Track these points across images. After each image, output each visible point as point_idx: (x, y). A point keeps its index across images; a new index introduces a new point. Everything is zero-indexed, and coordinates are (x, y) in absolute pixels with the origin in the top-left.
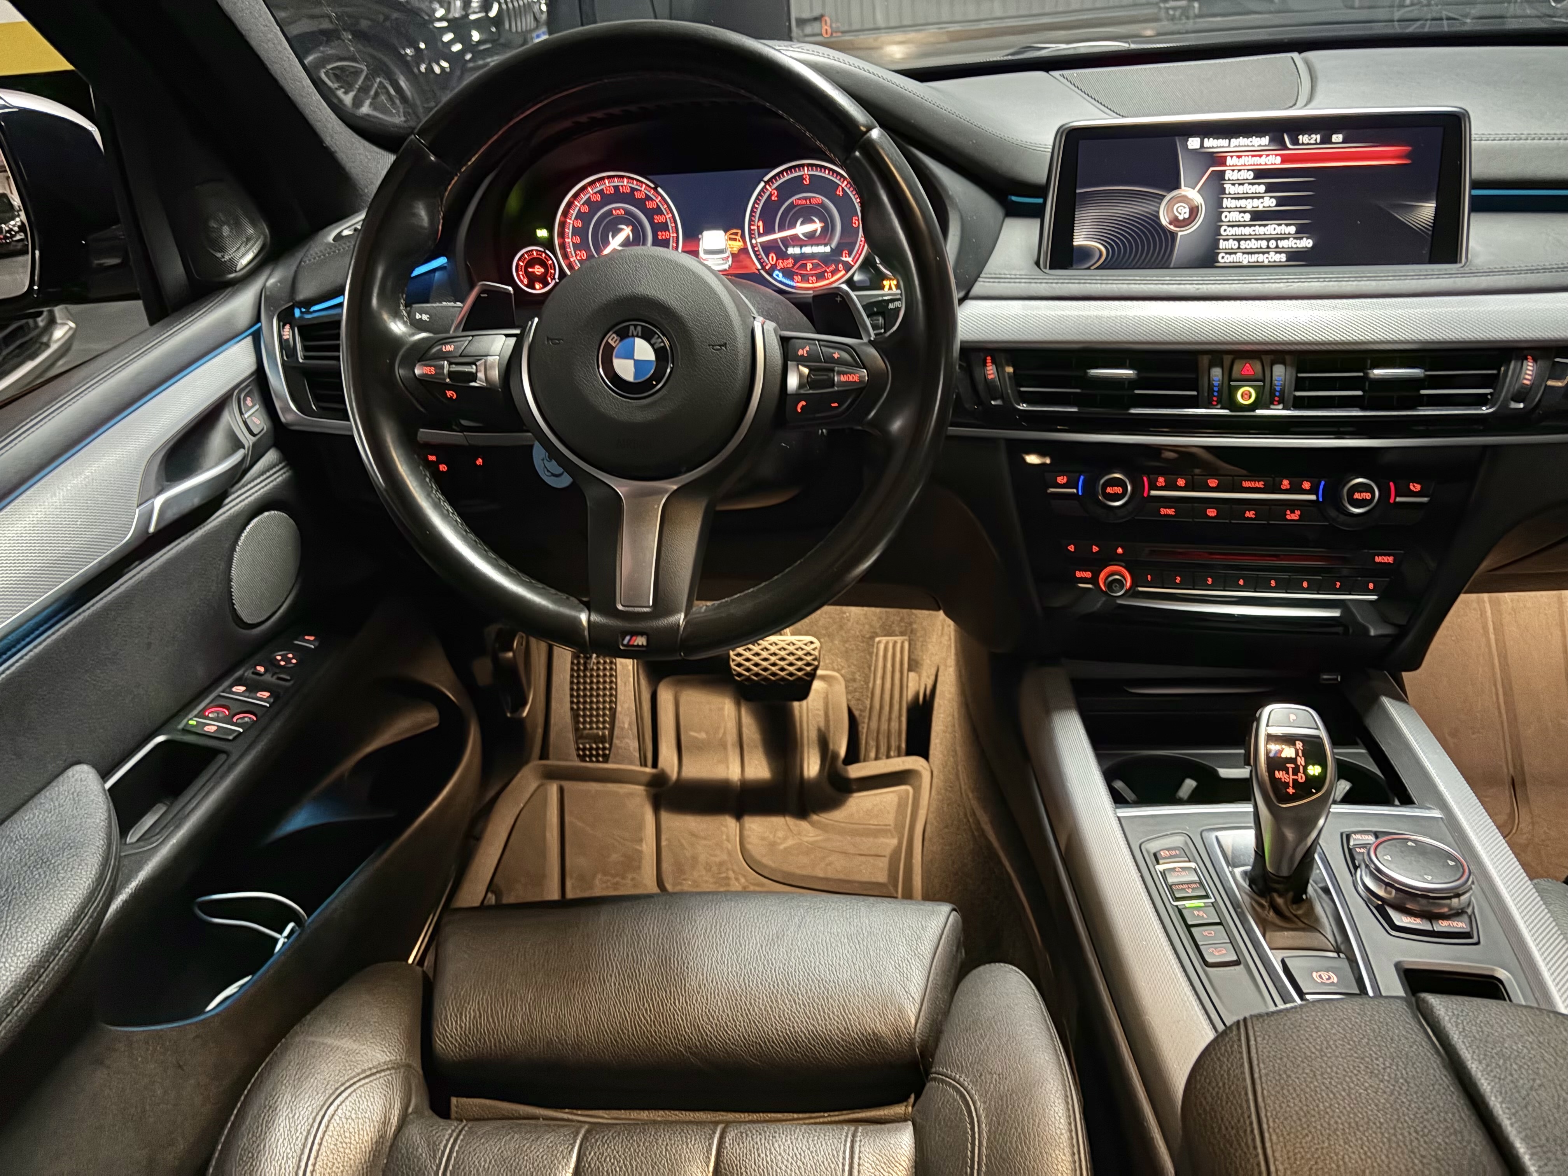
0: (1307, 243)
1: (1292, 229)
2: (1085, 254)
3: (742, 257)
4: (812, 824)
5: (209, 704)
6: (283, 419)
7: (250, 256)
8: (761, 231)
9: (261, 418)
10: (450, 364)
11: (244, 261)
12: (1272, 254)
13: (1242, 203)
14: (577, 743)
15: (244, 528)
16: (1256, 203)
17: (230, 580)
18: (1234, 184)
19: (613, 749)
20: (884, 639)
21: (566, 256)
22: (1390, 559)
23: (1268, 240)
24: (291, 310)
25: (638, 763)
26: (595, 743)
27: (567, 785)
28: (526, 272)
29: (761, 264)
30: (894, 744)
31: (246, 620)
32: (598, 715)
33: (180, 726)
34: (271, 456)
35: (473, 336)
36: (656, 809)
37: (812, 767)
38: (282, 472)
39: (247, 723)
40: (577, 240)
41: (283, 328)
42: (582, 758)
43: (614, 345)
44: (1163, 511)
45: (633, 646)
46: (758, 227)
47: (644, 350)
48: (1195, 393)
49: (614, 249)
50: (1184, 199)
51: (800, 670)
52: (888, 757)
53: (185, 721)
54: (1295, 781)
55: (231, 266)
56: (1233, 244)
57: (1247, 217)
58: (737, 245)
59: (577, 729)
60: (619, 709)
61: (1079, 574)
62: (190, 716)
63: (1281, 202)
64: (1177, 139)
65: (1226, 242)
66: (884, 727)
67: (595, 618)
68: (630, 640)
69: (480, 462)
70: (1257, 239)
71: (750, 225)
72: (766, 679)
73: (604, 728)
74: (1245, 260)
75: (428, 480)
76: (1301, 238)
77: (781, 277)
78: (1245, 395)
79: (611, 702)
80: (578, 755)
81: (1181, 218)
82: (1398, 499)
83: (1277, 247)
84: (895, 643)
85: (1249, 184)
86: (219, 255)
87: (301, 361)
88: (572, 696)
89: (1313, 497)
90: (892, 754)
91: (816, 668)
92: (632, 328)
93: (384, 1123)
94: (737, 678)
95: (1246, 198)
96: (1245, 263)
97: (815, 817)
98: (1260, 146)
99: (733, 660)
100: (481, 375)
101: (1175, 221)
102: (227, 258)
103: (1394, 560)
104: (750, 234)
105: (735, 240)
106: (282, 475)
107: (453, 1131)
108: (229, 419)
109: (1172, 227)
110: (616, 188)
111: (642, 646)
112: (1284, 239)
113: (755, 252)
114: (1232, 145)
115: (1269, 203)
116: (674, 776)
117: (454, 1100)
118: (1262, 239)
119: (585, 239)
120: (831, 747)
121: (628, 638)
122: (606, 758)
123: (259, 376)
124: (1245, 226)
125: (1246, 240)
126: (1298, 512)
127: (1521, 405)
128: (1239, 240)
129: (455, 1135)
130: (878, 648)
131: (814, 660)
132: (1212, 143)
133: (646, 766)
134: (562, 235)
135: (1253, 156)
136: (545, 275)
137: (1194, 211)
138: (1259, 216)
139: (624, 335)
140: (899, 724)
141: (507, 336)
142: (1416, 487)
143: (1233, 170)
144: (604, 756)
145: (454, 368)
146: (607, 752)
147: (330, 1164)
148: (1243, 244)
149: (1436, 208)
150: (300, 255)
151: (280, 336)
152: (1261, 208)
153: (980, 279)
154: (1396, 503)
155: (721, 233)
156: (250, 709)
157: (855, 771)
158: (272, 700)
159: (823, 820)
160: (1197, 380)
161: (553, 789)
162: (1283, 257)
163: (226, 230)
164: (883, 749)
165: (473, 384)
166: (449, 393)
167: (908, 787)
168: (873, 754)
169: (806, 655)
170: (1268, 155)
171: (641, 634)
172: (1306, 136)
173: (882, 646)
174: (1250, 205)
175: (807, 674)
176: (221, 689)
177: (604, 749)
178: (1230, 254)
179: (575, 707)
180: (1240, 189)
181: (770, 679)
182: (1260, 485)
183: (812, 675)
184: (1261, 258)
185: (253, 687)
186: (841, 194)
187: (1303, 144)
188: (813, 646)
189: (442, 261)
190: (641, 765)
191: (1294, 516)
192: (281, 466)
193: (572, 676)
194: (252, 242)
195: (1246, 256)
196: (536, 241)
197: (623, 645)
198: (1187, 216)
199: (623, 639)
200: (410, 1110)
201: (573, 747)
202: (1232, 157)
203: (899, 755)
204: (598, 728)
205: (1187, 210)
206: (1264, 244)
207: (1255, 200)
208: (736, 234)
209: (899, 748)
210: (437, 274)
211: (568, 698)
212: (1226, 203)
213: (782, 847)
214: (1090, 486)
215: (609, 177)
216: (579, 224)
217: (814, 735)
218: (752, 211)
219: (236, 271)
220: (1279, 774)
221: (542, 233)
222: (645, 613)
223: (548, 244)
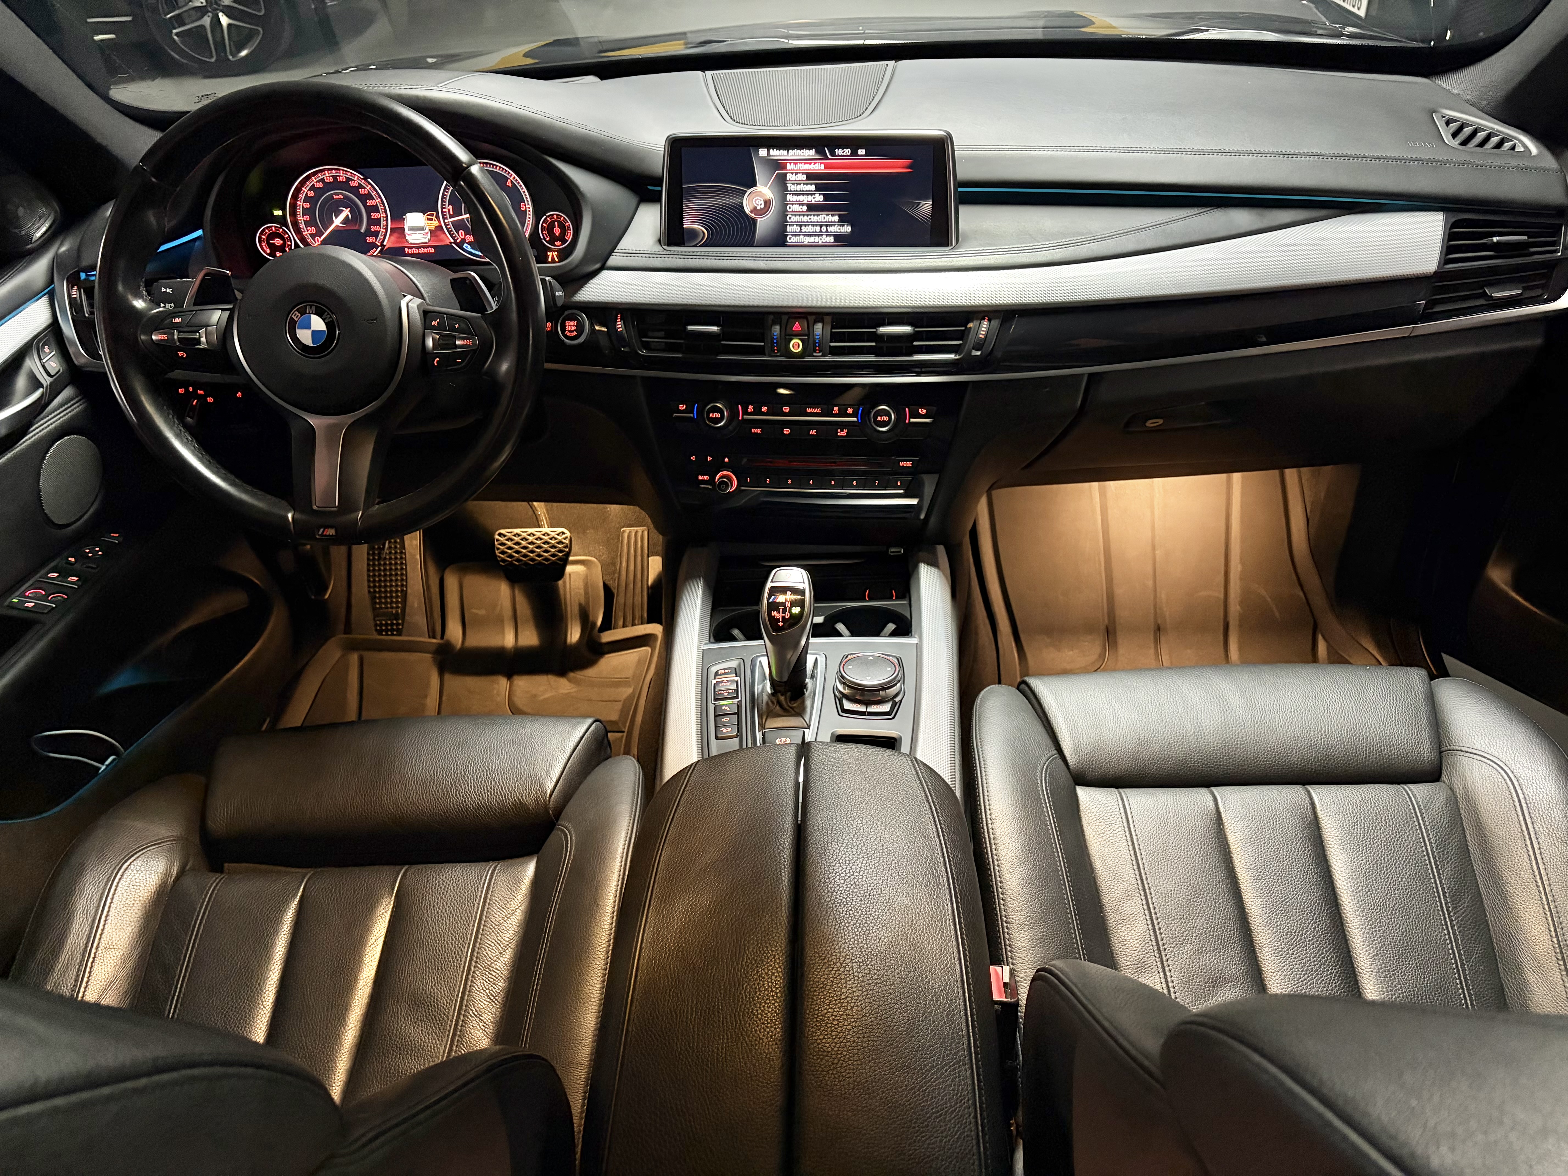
0: (847, 229)
1: (836, 218)
2: (693, 233)
3: (439, 233)
4: (569, 681)
5: (31, 586)
6: (76, 362)
7: (44, 229)
8: (451, 213)
9: (57, 362)
10: (179, 332)
11: (38, 234)
12: (824, 236)
13: (801, 198)
14: (375, 621)
15: (48, 450)
16: (810, 198)
17: (39, 491)
18: (793, 184)
19: (405, 625)
20: (628, 530)
21: (298, 231)
22: (909, 464)
23: (821, 226)
24: (77, 274)
25: (427, 636)
26: (390, 620)
27: (367, 655)
28: (268, 243)
29: (453, 238)
30: (637, 614)
31: (56, 521)
32: (391, 597)
33: (6, 603)
34: (67, 392)
35: (196, 311)
36: (441, 673)
37: (574, 635)
38: (78, 404)
39: (60, 600)
40: (307, 218)
41: (72, 289)
42: (380, 632)
43: (296, 319)
44: (754, 430)
45: (326, 535)
46: (449, 210)
47: (318, 323)
48: (763, 344)
49: (337, 226)
50: (760, 194)
51: (553, 555)
52: (633, 625)
53: (9, 600)
54: (783, 617)
55: (28, 238)
56: (796, 229)
57: (805, 208)
58: (435, 223)
59: (374, 609)
60: (409, 591)
61: (700, 478)
62: (13, 596)
63: (826, 197)
64: (751, 148)
65: (791, 227)
66: (630, 601)
67: (298, 516)
68: (323, 531)
69: (239, 394)
70: (813, 225)
71: (442, 208)
72: (526, 564)
73: (397, 607)
74: (806, 240)
75: (171, 416)
76: (843, 225)
77: (469, 248)
78: (796, 345)
79: (402, 585)
80: (376, 630)
81: (758, 208)
82: (912, 420)
83: (827, 231)
84: (637, 532)
85: (804, 184)
86: (17, 231)
87: (87, 315)
88: (369, 581)
89: (855, 419)
90: (636, 622)
91: (568, 554)
92: (308, 308)
93: (166, 875)
94: (501, 563)
95: (803, 194)
96: (806, 243)
97: (572, 675)
98: (809, 155)
99: (498, 549)
100: (203, 339)
101: (754, 210)
102: (23, 233)
103: (912, 464)
104: (443, 216)
105: (432, 220)
106: (78, 406)
107: (217, 878)
108: (32, 364)
109: (753, 215)
110: (335, 177)
111: (332, 535)
112: (832, 225)
113: (448, 229)
114: (790, 154)
115: (818, 198)
116: (459, 645)
117: (226, 865)
118: (816, 225)
119: (313, 217)
120: (591, 618)
121: (322, 530)
122: (400, 633)
123: (54, 328)
124: (804, 215)
125: (805, 225)
126: (845, 431)
127: (979, 353)
128: (801, 226)
129: (218, 880)
130: (622, 537)
131: (565, 547)
132: (776, 154)
133: (434, 638)
134: (294, 214)
135: (805, 163)
136: (284, 245)
137: (767, 203)
138: (812, 208)
139: (303, 312)
140: (642, 599)
141: (223, 310)
142: (923, 411)
143: (792, 173)
144: (398, 630)
145: (183, 335)
146: (400, 627)
147: (124, 899)
148: (804, 229)
149: (933, 205)
150: (83, 228)
151: (69, 295)
152: (813, 202)
153: (614, 254)
154: (910, 423)
155: (421, 214)
156: (60, 589)
157: (608, 637)
158: (80, 583)
159: (579, 676)
160: (763, 334)
161: (354, 658)
162: (832, 239)
163: (21, 211)
164: (629, 618)
165: (198, 347)
166: (180, 354)
167: (648, 649)
168: (621, 623)
169: (558, 543)
170: (815, 163)
171: (332, 527)
172: (840, 150)
173: (626, 535)
174: (806, 199)
175: (560, 559)
176: (38, 575)
177: (398, 624)
178: (796, 235)
179: (372, 590)
180: (799, 188)
181: (529, 564)
182: (818, 410)
183: (565, 561)
184: (817, 239)
185: (64, 573)
186: (510, 185)
187: (839, 156)
188: (564, 536)
189: (199, 233)
190: (429, 637)
191: (842, 433)
192: (77, 399)
193: (368, 565)
194: (42, 220)
195: (806, 237)
196: (275, 219)
197: (319, 535)
198: (762, 206)
199: (319, 531)
200: (188, 868)
201: (372, 623)
202: (790, 163)
203: (642, 624)
204: (392, 608)
205: (763, 202)
206: (818, 229)
207: (810, 196)
208: (432, 215)
209: (642, 617)
210: (197, 243)
211: (366, 584)
212: (789, 197)
213: (541, 698)
214: (700, 412)
215: (328, 170)
216: (307, 205)
217: (576, 609)
218: (443, 198)
219: (31, 243)
220: (773, 614)
221: (278, 213)
222: (332, 512)
223: (282, 221)
